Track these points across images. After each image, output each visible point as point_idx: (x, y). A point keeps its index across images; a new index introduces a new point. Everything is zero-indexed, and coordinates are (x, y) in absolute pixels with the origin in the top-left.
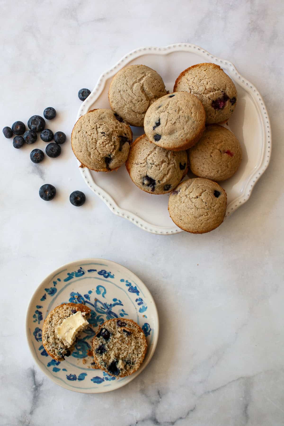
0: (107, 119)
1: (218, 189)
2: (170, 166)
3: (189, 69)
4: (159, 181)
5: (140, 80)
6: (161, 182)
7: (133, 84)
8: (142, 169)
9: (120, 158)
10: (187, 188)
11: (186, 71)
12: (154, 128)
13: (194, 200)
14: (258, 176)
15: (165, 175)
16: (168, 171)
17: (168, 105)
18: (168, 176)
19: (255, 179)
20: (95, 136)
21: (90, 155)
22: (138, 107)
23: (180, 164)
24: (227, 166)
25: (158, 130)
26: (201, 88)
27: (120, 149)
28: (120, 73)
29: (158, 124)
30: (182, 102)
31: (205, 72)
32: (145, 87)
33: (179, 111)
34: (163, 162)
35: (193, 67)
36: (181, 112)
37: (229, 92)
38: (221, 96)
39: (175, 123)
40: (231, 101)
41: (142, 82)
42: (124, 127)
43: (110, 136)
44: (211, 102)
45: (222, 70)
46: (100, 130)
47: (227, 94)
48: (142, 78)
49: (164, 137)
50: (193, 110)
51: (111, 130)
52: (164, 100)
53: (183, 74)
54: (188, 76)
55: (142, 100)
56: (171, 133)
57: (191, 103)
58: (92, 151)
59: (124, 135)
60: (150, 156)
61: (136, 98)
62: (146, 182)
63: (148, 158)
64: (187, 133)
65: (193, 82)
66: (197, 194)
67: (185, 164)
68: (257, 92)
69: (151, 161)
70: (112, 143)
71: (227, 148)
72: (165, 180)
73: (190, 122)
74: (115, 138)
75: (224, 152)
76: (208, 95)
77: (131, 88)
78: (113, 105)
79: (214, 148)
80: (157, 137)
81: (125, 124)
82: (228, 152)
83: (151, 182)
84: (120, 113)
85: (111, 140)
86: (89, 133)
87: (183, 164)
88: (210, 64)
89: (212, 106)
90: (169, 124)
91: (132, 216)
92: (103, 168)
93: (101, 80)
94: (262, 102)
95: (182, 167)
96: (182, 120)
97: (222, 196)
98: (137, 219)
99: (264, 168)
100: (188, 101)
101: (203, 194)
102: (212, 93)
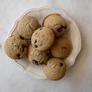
0: (17, 40)
1: (62, 62)
2: (43, 56)
3: (48, 16)
4: (39, 62)
5: (29, 23)
6: (40, 62)
7: (26, 25)
8: (32, 57)
9: (23, 54)
10: (50, 63)
11: (47, 17)
12: (35, 43)
13: (53, 69)
14: (77, 54)
15: (41, 59)
16: (42, 58)
17: (39, 33)
18: (42, 60)
19: (76, 56)
20: (12, 47)
21: (11, 54)
22: (29, 34)
23: (47, 54)
24: (65, 53)
25: (36, 44)
26: (53, 24)
27: (23, 51)
28: (21, 20)
29: (36, 42)
30: (45, 32)
31: (53, 17)
32: (31, 26)
33: (44, 36)
34: (40, 54)
35: (49, 15)
36: (44, 37)
37: (63, 24)
38: (60, 27)
39: (42, 41)
40: (64, 28)
41: (29, 24)
42: (24, 42)
43: (18, 46)
44: (56, 29)
45: (60, 16)
46: (14, 45)
47: (63, 25)
48: (29, 22)
49: (38, 47)
50: (49, 36)
51: (19, 44)
52: (38, 31)
53: (45, 19)
54: (47, 19)
55: (30, 31)
56: (41, 45)
57: (48, 32)
58: (12, 53)
59: (24, 45)
60: (35, 52)
61: (27, 30)
62: (34, 62)
63: (34, 53)
64: (47, 45)
65: (49, 22)
66: (54, 66)
67: (49, 54)
68: (75, 22)
69: (35, 55)
70: (19, 49)
71: (65, 46)
72: (41, 61)
73: (48, 41)
74: (20, 47)
75: (64, 48)
76: (55, 27)
77: (26, 27)
78: (20, 33)
79: (60, 47)
80: (36, 47)
81: (24, 40)
82: (65, 48)
83: (36, 62)
84: (22, 36)
85: (19, 48)
86: (10, 46)
87: (48, 54)
88: (56, 14)
89: (57, 31)
90: (40, 42)
91: (31, 73)
92: (17, 58)
93: (15, 22)
94: (77, 26)
95: (47, 55)
96: (45, 40)
97: (64, 65)
98: (33, 74)
99: (79, 51)
100: (47, 32)
101: (56, 66)
102: (57, 26)
